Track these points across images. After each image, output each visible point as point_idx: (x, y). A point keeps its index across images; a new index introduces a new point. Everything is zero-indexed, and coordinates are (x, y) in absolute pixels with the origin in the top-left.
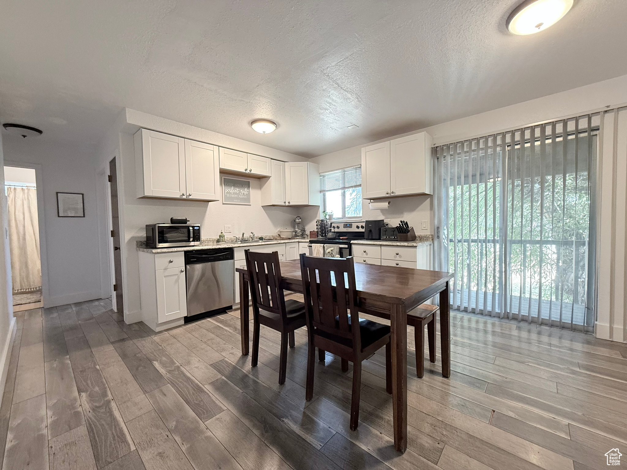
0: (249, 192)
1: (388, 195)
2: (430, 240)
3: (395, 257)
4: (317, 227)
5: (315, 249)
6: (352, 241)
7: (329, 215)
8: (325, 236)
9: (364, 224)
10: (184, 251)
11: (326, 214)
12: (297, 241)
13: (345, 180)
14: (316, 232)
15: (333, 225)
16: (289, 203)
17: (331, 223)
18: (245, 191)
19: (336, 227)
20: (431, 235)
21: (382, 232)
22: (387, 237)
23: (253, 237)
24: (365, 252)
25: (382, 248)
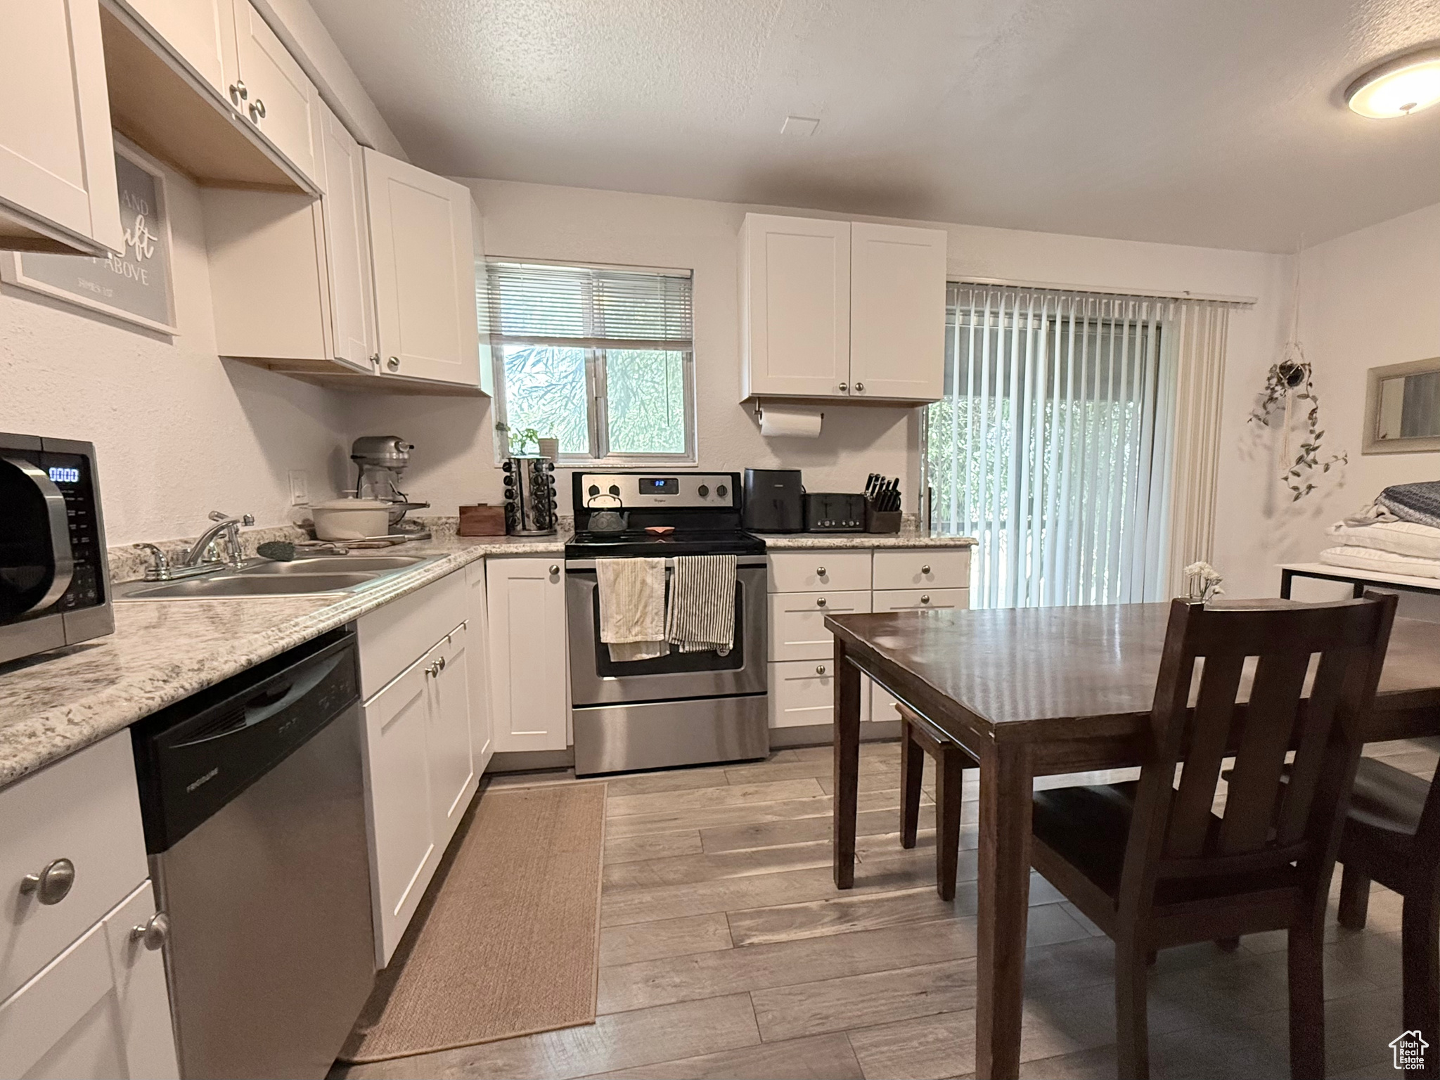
0: (160, 247)
1: (841, 393)
2: (911, 528)
3: (917, 579)
4: (510, 487)
5: (616, 580)
6: (770, 541)
7: (542, 442)
8: (551, 525)
9: (728, 482)
10: (128, 726)
11: (531, 434)
12: (482, 552)
13: (604, 310)
14: (503, 511)
15: (587, 482)
16: (393, 363)
17: (574, 474)
18: (138, 233)
19: (604, 490)
20: (913, 515)
21: (813, 507)
22: (831, 524)
23: (230, 541)
24: (821, 573)
25: (876, 555)
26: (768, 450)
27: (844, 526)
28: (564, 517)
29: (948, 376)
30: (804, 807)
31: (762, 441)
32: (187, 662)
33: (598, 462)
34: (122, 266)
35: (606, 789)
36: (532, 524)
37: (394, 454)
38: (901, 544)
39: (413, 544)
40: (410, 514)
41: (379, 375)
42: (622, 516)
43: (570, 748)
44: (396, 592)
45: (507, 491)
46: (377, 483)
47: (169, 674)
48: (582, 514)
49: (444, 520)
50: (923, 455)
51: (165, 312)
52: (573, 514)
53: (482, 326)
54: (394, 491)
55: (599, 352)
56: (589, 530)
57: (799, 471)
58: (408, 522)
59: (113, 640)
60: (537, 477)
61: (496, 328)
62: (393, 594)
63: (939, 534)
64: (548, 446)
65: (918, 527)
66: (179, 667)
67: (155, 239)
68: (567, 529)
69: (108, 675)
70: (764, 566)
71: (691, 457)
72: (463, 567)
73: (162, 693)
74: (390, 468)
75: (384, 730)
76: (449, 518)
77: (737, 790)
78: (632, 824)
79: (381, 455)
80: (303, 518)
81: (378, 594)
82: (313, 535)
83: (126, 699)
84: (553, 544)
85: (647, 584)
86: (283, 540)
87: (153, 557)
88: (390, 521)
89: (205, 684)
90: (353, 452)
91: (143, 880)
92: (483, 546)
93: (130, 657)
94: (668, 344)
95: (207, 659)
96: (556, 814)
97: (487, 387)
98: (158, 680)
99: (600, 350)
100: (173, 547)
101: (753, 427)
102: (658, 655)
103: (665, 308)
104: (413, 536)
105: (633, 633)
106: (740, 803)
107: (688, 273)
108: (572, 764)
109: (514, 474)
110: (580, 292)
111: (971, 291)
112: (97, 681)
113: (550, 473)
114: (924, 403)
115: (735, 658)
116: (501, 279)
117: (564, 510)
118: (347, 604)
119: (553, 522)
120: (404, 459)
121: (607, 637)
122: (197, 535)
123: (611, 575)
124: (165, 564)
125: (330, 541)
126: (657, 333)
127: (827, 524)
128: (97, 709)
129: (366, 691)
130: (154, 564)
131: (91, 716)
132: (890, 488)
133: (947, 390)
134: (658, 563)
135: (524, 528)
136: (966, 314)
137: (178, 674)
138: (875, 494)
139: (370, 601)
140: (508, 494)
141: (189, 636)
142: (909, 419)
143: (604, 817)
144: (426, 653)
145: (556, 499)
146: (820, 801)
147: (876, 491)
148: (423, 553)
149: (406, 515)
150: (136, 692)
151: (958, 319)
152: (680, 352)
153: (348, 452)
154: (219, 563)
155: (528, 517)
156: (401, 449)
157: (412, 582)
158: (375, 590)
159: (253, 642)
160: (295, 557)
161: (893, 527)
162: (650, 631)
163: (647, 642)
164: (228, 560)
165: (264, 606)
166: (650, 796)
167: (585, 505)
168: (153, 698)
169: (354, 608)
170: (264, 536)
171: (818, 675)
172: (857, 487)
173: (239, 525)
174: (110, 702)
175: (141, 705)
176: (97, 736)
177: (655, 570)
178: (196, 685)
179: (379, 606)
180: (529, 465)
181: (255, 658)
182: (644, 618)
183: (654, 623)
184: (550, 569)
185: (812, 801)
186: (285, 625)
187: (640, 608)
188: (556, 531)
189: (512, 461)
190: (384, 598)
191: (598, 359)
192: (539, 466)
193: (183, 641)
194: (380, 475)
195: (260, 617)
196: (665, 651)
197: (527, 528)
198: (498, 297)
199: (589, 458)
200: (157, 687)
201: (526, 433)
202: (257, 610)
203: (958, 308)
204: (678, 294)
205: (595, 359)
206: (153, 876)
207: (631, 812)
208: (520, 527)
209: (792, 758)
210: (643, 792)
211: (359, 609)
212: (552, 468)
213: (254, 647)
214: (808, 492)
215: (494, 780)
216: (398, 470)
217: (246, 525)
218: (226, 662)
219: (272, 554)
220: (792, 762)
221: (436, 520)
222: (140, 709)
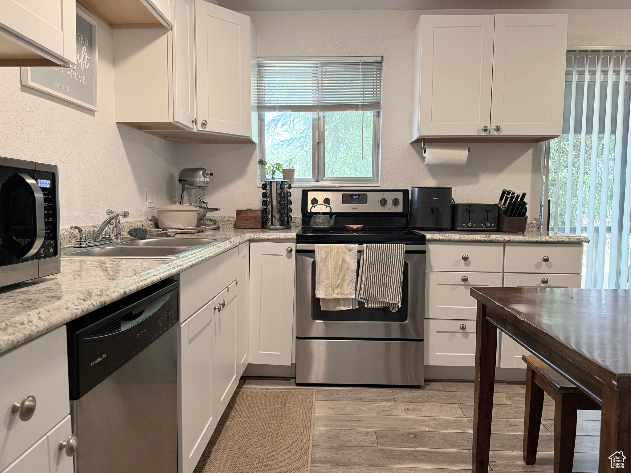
0: (91, 62)
1: (484, 134)
2: (534, 229)
3: (538, 266)
4: (265, 199)
5: (326, 257)
6: (429, 236)
7: (284, 171)
8: (288, 223)
9: (400, 196)
10: (66, 324)
11: (278, 166)
12: (248, 238)
13: (325, 86)
14: (260, 213)
15: (311, 196)
16: (204, 124)
17: (303, 191)
18: (83, 56)
19: (321, 201)
20: (535, 219)
21: (460, 213)
22: (472, 225)
23: (116, 227)
24: (465, 259)
25: (507, 248)
26: (428, 174)
27: (482, 227)
28: (296, 218)
29: (566, 121)
30: (449, 424)
31: (425, 169)
32: (95, 290)
33: (317, 184)
34: (74, 74)
35: (314, 395)
36: (277, 222)
37: (202, 179)
38: (527, 240)
39: (209, 232)
40: (209, 215)
41: (196, 131)
42: (331, 217)
43: (294, 365)
44: (202, 258)
45: (264, 201)
46: (191, 196)
47: (87, 296)
48: (307, 216)
49: (227, 219)
50: (544, 176)
51: (92, 99)
52: (301, 216)
53: (254, 101)
54: (200, 201)
55: (321, 114)
56: (311, 226)
57: (450, 188)
58: (207, 220)
59: (59, 276)
60: (281, 192)
61: (261, 102)
62: (200, 259)
63: (555, 233)
64: (288, 173)
65: (538, 228)
66: (91, 293)
67: (90, 59)
68: (297, 225)
69: (58, 294)
70: (424, 252)
71: (376, 180)
72: (238, 246)
73: (82, 306)
74: (199, 187)
75: (190, 342)
76: (230, 217)
77: (402, 406)
78: (331, 420)
79: (195, 179)
80: (151, 216)
81: (192, 259)
82: (157, 226)
83: (66, 308)
84: (289, 234)
85: (345, 261)
86: (141, 227)
87: (79, 233)
88: (198, 218)
89: (103, 303)
90: (180, 178)
91: (67, 415)
92: (249, 234)
93: (67, 286)
94: (364, 106)
95: (105, 289)
96: (283, 408)
97: (255, 138)
98: (81, 299)
99: (322, 112)
100: (88, 229)
101: (418, 159)
102: (351, 308)
103: (364, 83)
104: (209, 228)
105: (336, 293)
106: (403, 415)
107: (380, 58)
108: (294, 376)
109: (268, 191)
110: (311, 76)
111: (585, 57)
112: (52, 297)
113: (289, 190)
114: (547, 138)
115: (402, 314)
116: (265, 71)
117: (296, 214)
118: (176, 263)
119: (289, 221)
120: (207, 182)
121: (320, 294)
122: (99, 223)
123: (323, 255)
124: (84, 238)
125: (165, 229)
126: (359, 100)
127: (470, 225)
128: (52, 312)
129: (182, 318)
130: (79, 238)
131: (49, 316)
132: (519, 200)
133: (566, 130)
134: (353, 248)
135: (272, 224)
136: (582, 73)
137: (90, 296)
138: (507, 204)
139: (188, 262)
140: (264, 203)
141: (96, 276)
142: (533, 151)
143: (313, 414)
144: (215, 297)
145: (291, 206)
146: (461, 421)
147: (508, 202)
148: (215, 238)
149: (206, 215)
150: (70, 305)
151: (575, 78)
152: (372, 111)
153: (177, 178)
154: (110, 239)
155: (275, 218)
156: (206, 176)
157: (210, 253)
158: (190, 256)
159: (127, 281)
160: (148, 237)
161: (521, 228)
162: (346, 292)
163: (344, 299)
164: (114, 238)
165: (132, 262)
166: (342, 403)
167: (309, 211)
168: (78, 309)
169: (179, 266)
170: (132, 224)
171: (461, 331)
172: (494, 199)
173: (121, 217)
174: (58, 309)
175: (72, 312)
176: (51, 328)
177: (351, 252)
178: (99, 304)
179: (192, 266)
180: (277, 186)
181: (128, 291)
182: (343, 283)
183: (349, 287)
184: (287, 249)
185: (455, 420)
186: (143, 273)
187: (341, 277)
188: (290, 226)
189: (267, 182)
190: (195, 261)
191: (320, 118)
192: (283, 186)
193: (93, 279)
194: (193, 191)
195: (130, 268)
196: (356, 306)
197: (274, 224)
198: (263, 82)
199: (312, 181)
200: (80, 303)
201: (276, 166)
202: (129, 264)
203: (575, 70)
204: (373, 73)
205: (319, 118)
206: (72, 413)
207: (330, 412)
208: (270, 224)
209: (440, 388)
210: (339, 400)
211: (182, 267)
212: (290, 187)
213: (127, 285)
214: (456, 203)
215: (247, 381)
216: (203, 188)
217: (125, 217)
218: (113, 292)
219: (135, 235)
220: (440, 391)
221: (222, 218)
222: (72, 314)
